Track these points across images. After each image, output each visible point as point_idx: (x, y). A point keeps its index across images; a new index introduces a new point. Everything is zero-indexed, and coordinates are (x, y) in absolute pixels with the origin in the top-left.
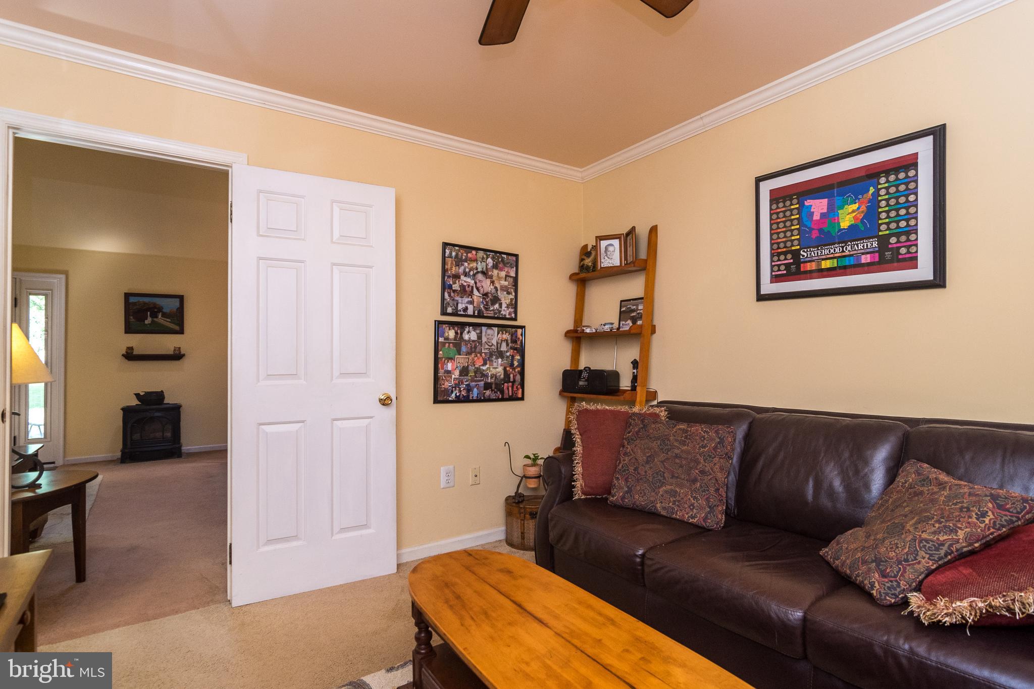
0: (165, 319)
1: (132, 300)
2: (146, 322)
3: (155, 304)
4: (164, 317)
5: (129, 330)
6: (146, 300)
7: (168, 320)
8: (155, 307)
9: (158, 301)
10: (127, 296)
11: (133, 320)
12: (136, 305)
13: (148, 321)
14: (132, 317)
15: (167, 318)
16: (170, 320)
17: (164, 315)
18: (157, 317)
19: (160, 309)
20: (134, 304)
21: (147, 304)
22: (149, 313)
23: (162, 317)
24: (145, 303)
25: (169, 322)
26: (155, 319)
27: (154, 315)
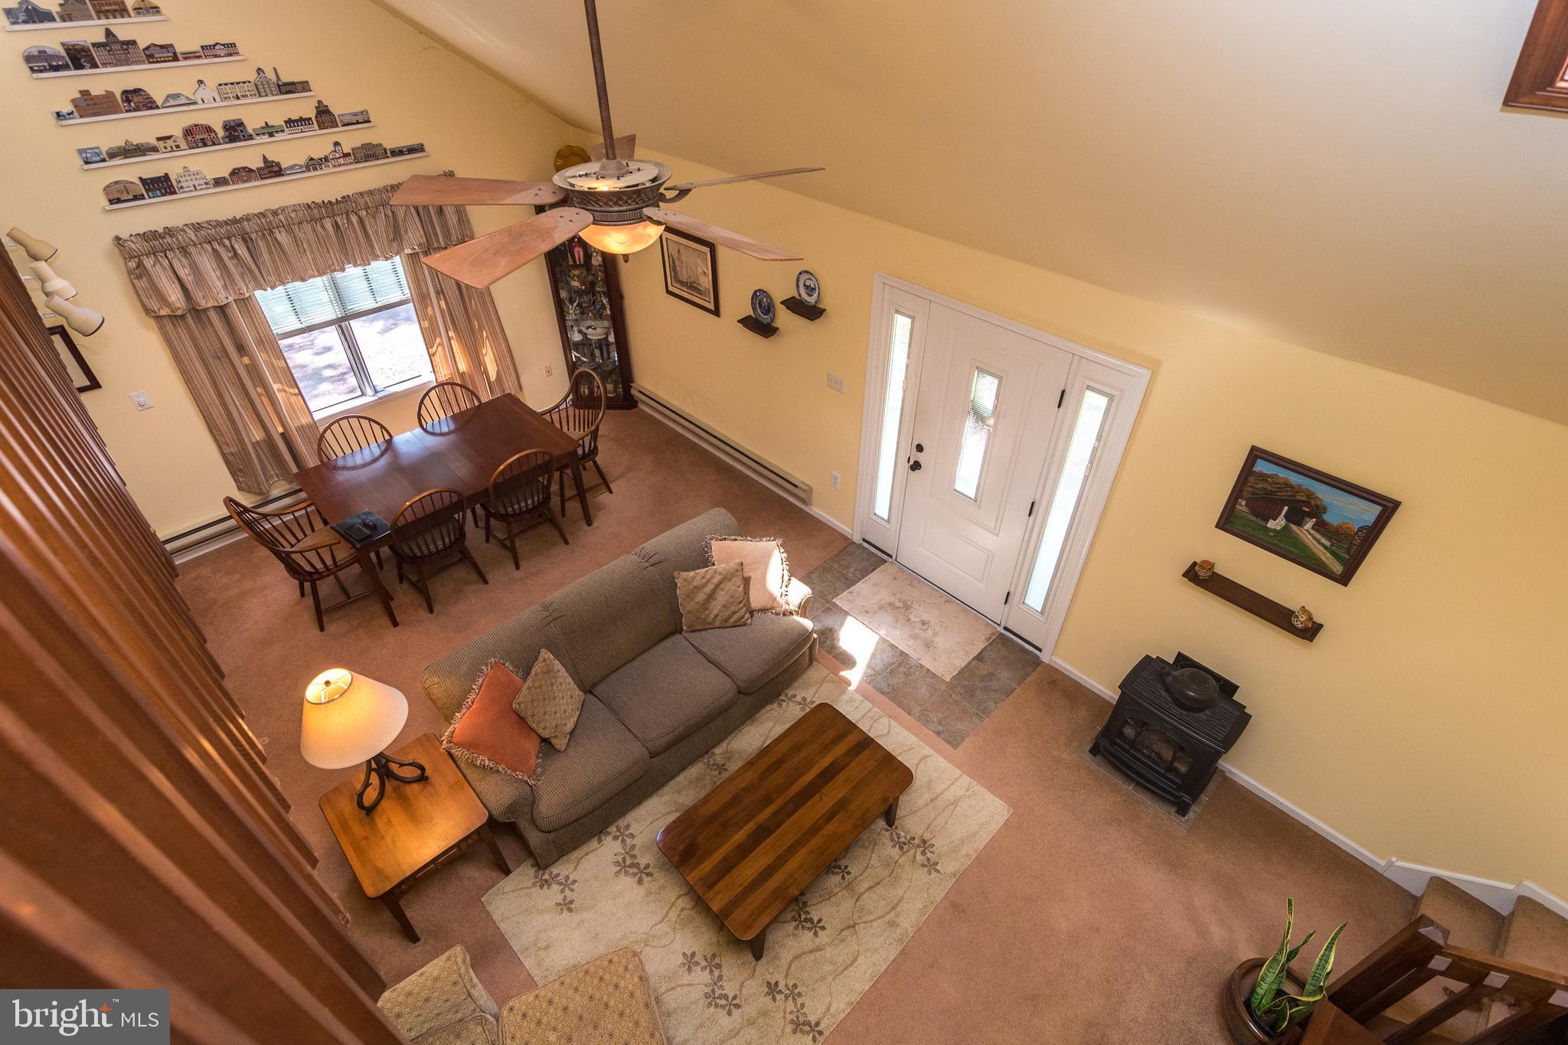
0: (1318, 536)
1: (1261, 467)
2: (1271, 524)
3: (1310, 495)
4: (1318, 531)
5: (1227, 522)
6: (1295, 479)
7: (1323, 541)
8: (1307, 503)
9: (1325, 494)
10: (1256, 454)
11: (1244, 509)
12: (1267, 482)
13: (1277, 524)
14: (1244, 503)
15: (1323, 535)
16: (1328, 543)
17: (1321, 527)
18: (1300, 524)
19: (1317, 511)
20: (1263, 477)
21: (1292, 487)
22: (1286, 508)
23: (1313, 528)
24: (1287, 484)
25: (1326, 547)
26: (1294, 527)
27: (1296, 517)
